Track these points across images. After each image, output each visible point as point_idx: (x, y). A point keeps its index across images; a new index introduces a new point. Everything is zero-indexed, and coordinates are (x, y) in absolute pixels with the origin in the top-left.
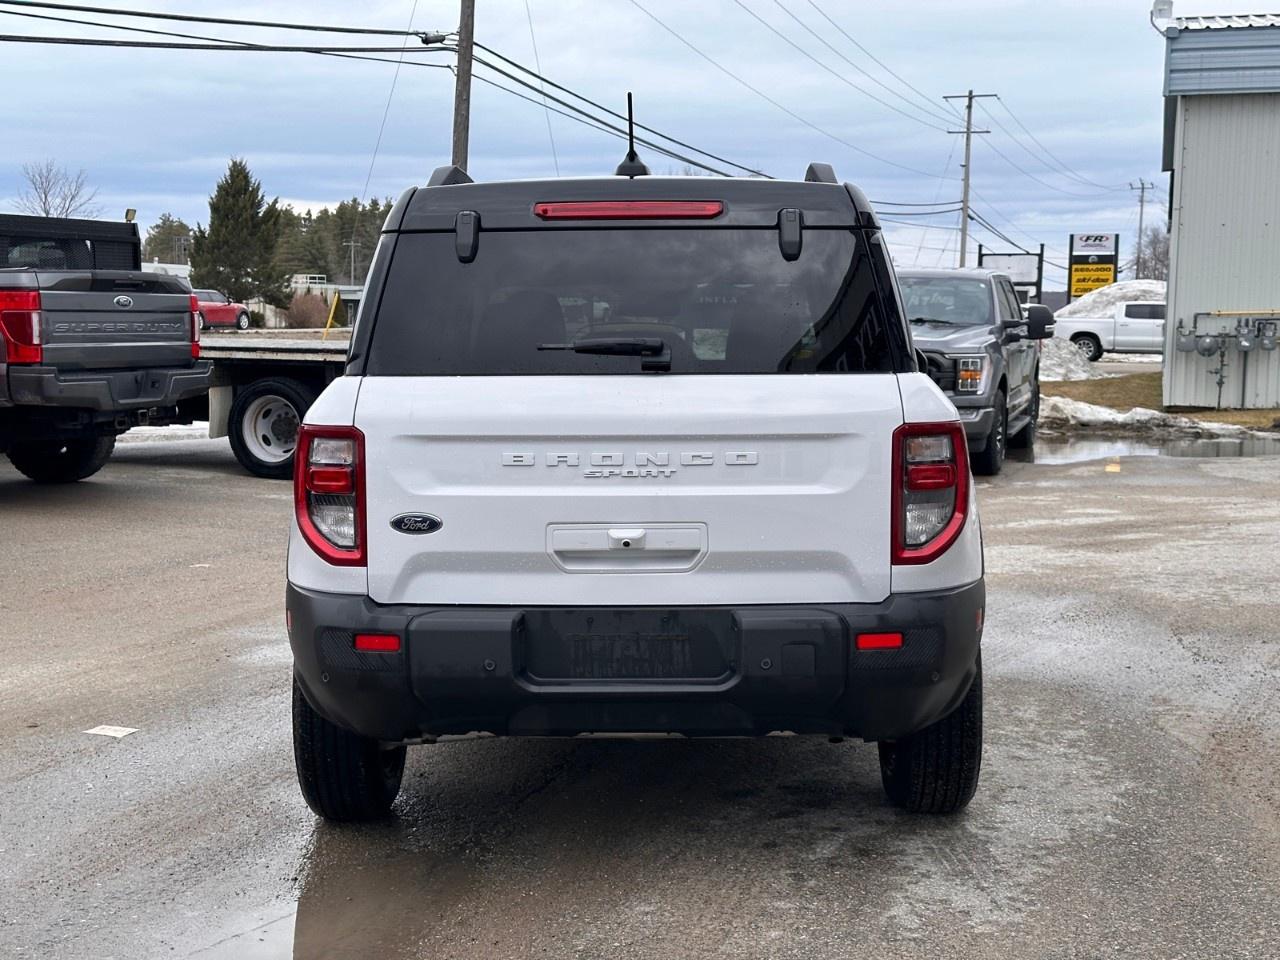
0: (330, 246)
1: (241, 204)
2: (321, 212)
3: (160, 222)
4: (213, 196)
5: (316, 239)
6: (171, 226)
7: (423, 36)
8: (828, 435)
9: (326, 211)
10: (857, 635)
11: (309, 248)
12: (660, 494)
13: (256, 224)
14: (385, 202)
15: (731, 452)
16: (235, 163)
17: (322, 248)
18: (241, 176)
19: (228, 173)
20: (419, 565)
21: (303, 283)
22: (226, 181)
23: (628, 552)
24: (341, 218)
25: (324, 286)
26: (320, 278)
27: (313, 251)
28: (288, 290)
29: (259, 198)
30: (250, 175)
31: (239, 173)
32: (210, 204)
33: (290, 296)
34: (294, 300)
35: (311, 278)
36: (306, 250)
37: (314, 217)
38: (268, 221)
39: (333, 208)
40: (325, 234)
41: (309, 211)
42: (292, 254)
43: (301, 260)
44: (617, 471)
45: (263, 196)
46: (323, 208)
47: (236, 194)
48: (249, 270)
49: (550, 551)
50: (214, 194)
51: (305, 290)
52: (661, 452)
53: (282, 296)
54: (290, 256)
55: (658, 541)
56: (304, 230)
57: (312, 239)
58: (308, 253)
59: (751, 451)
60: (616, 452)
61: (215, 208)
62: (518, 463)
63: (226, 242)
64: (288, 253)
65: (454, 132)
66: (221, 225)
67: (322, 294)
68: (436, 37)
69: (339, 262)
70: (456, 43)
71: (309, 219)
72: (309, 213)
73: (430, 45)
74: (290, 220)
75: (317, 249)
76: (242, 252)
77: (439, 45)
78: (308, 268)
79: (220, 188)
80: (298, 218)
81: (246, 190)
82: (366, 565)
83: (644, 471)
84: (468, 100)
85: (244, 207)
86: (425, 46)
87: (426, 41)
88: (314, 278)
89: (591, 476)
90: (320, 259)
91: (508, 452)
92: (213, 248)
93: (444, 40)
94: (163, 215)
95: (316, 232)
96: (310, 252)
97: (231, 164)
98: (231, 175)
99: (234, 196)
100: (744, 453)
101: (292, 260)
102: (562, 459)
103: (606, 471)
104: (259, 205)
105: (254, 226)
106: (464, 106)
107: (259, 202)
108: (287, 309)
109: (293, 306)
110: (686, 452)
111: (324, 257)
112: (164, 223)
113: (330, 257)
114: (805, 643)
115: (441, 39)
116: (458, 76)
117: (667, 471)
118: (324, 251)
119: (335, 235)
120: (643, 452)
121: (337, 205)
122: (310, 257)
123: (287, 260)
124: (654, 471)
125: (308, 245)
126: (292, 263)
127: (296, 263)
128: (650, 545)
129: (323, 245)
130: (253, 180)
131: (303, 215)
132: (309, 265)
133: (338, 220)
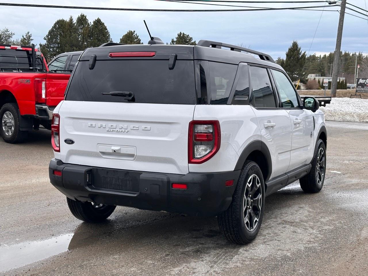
0: (326, 65)
1: (295, 54)
2: (324, 56)
3: (277, 59)
4: (287, 52)
5: (321, 64)
6: (280, 61)
7: (329, 2)
8: (170, 123)
9: (325, 55)
10: (172, 184)
11: (319, 66)
12: (124, 137)
13: (298, 59)
14: (344, 52)
15: (143, 126)
16: (294, 42)
17: (323, 66)
18: (295, 46)
19: (292, 45)
20: (71, 153)
21: (313, 76)
22: (291, 47)
23: (115, 153)
24: (330, 57)
25: (319, 77)
26: (318, 75)
27: (321, 67)
28: (307, 78)
29: (300, 52)
30: (298, 45)
31: (295, 45)
32: (286, 54)
33: (307, 80)
34: (308, 81)
35: (316, 75)
36: (318, 67)
37: (322, 57)
38: (302, 58)
39: (328, 54)
40: (324, 62)
41: (320, 55)
42: (314, 68)
43: (316, 70)
44: (114, 130)
45: (301, 52)
46: (324, 54)
47: (294, 50)
48: (296, 73)
49: (98, 152)
50: (287, 51)
51: (314, 78)
52: (125, 125)
53: (305, 80)
54: (313, 69)
55: (124, 151)
56: (319, 61)
57: (320, 63)
58: (318, 68)
59: (149, 126)
60: (114, 124)
61: (287, 55)
62: (91, 126)
63: (289, 65)
64: (313, 68)
65: (338, 30)
66: (289, 60)
67: (319, 80)
68: (333, 2)
69: (328, 70)
70: (341, 3)
71: (320, 58)
72: (320, 56)
73: (331, 5)
74: (314, 58)
75: (322, 67)
76: (294, 68)
77: (334, 4)
78: (318, 72)
79: (289, 49)
80: (318, 57)
81: (297, 49)
82: (60, 152)
83: (121, 130)
84: (343, 21)
85: (296, 55)
86: (329, 5)
87: (330, 4)
88: (317, 75)
89: (108, 131)
90: (322, 69)
91: (90, 123)
92: (286, 67)
93: (336, 3)
94: (279, 57)
95: (322, 61)
96: (319, 67)
97: (293, 42)
98: (293, 46)
99: (293, 52)
100: (147, 127)
101: (314, 69)
102: (101, 126)
103: (112, 130)
104: (300, 54)
105: (298, 60)
106: (342, 22)
107: (300, 53)
108: (306, 84)
109: (308, 83)
110: (132, 125)
111: (324, 69)
112: (278, 60)
113: (325, 69)
114: (157, 184)
115: (335, 3)
116: (340, 13)
117: (127, 131)
118: (324, 67)
119: (327, 62)
120: (121, 125)
121: (329, 53)
122: (319, 69)
123: (312, 70)
124: (123, 130)
125: (319, 65)
126: (313, 71)
127: (315, 71)
128: (122, 152)
129: (324, 65)
130: (299, 47)
131: (319, 57)
132: (319, 71)
133: (329, 58)
